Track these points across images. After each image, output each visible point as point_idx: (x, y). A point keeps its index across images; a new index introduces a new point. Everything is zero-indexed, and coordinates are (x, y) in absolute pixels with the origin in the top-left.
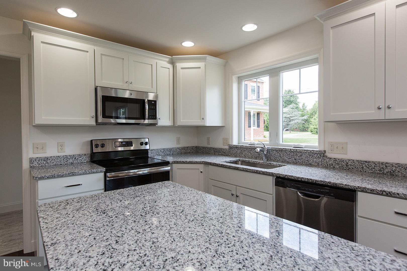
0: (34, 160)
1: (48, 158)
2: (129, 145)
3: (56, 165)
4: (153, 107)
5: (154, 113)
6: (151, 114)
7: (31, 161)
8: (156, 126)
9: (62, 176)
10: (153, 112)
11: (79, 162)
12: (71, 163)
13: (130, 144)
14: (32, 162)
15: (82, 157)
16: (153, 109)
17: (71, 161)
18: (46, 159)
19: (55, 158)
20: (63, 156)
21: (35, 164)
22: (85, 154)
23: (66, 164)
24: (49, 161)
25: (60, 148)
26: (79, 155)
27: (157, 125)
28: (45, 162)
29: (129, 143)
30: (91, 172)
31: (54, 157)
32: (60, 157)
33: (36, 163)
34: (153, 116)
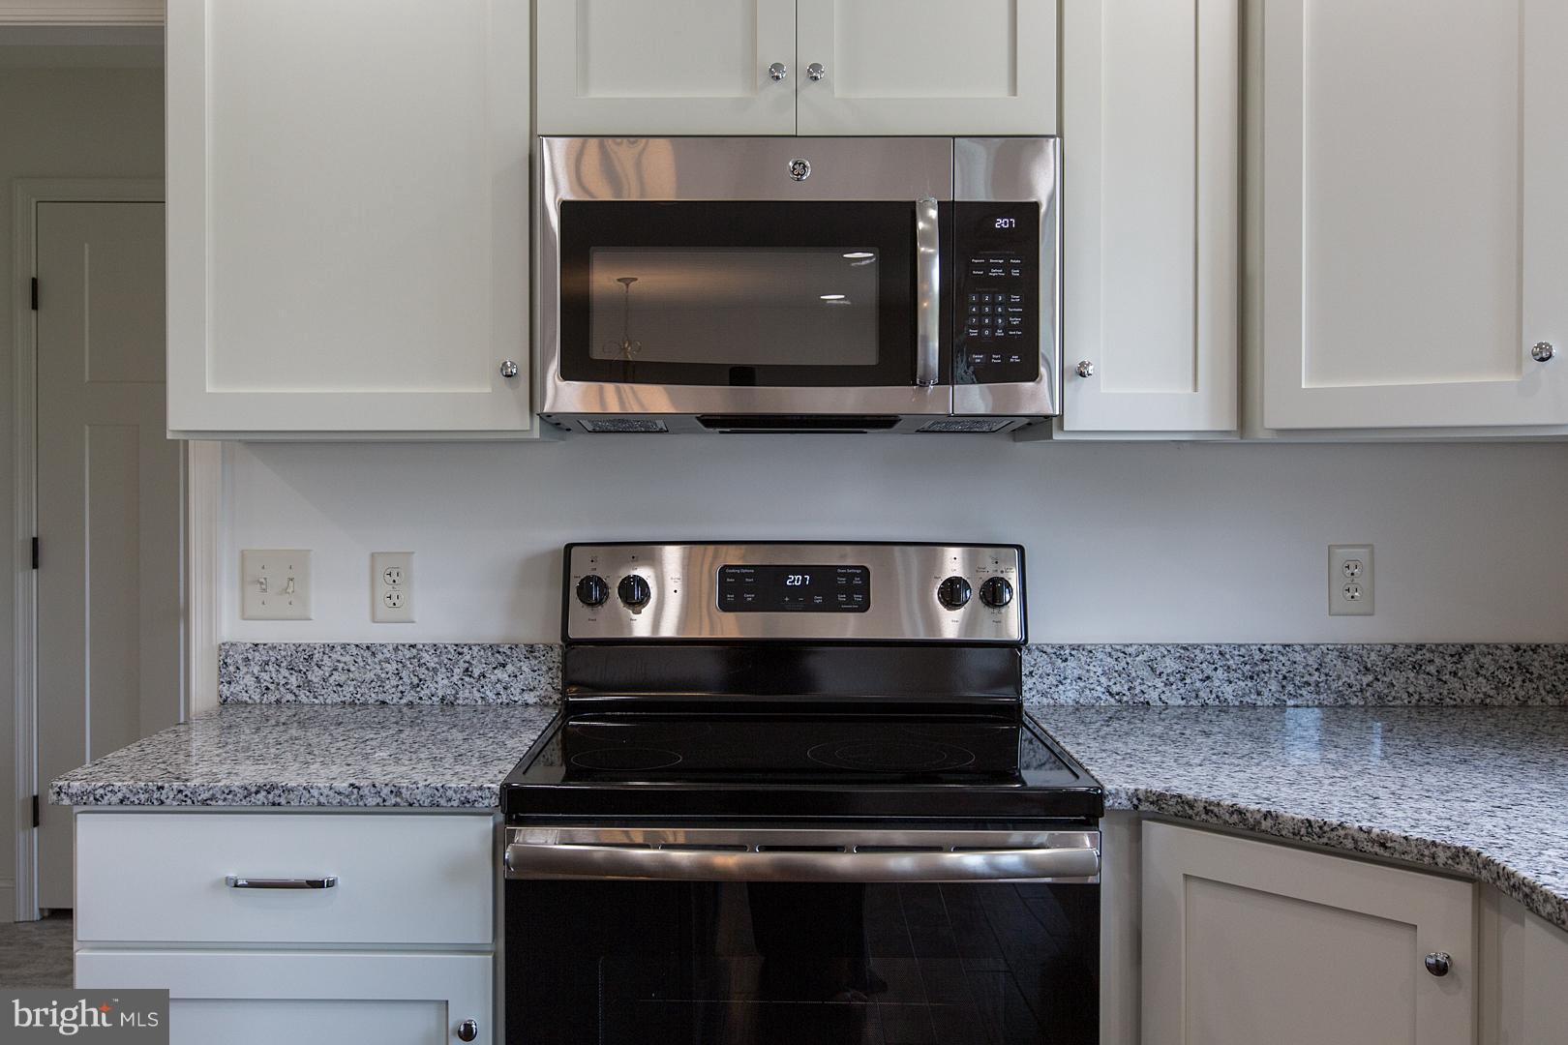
0: (239, 658)
1: (311, 657)
2: (842, 598)
3: (353, 704)
4: (1007, 267)
5: (1015, 321)
6: (981, 327)
7: (227, 662)
8: (1057, 436)
9: (204, 802)
10: (1005, 316)
11: (491, 695)
12: (443, 699)
13: (850, 590)
14: (232, 669)
15: (510, 668)
16: (1007, 285)
17: (441, 685)
18: (303, 658)
19: (347, 658)
20: (396, 649)
21: (246, 685)
22: (531, 649)
23: (410, 705)
24: (315, 676)
25: (384, 589)
26: (494, 649)
27: (1061, 427)
28: (294, 681)
29: (842, 580)
30: (393, 800)
31: (344, 646)
32: (380, 656)
33: (250, 680)
34: (1005, 346)
